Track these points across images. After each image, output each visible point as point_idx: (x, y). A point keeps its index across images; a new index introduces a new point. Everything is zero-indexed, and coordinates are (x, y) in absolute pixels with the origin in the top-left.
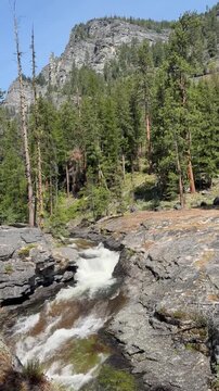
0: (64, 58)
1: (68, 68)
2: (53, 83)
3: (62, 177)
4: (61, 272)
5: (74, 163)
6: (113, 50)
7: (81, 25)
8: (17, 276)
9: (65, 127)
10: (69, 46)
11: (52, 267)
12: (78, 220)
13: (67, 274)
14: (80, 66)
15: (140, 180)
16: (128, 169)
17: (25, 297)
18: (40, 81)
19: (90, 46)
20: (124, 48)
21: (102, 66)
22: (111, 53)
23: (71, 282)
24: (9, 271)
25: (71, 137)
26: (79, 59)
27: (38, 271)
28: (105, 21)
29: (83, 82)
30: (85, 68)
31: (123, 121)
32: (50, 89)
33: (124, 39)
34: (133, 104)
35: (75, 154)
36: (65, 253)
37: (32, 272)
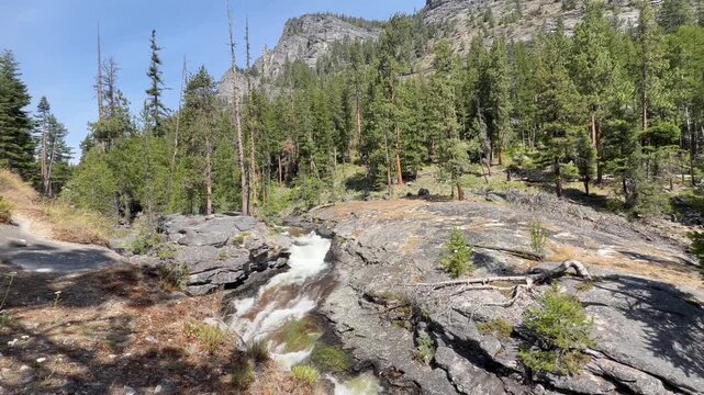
0: (276, 51)
1: (282, 61)
2: (267, 75)
3: (274, 167)
4: (274, 259)
5: (287, 153)
6: (326, 45)
7: (294, 19)
8: (231, 262)
9: (278, 117)
10: (282, 39)
11: (265, 254)
12: (290, 209)
13: (280, 261)
14: (293, 60)
15: (352, 171)
16: (340, 160)
17: (239, 282)
18: (253, 72)
19: (303, 40)
20: (336, 44)
21: (314, 60)
22: (323, 48)
23: (284, 268)
24: (223, 257)
25: (284, 127)
26: (292, 53)
27: (251, 257)
28: (318, 17)
29: (296, 75)
30: (297, 62)
31: (335, 114)
32: (263, 81)
33: (337, 36)
34: (345, 98)
35: (288, 145)
36: (278, 241)
37: (245, 258)
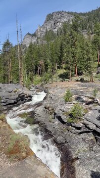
0: (43, 27)
1: (45, 31)
2: (39, 36)
3: (36, 70)
4: (27, 97)
5: (41, 65)
6: (61, 24)
7: (50, 14)
8: (13, 97)
10: (45, 22)
11: (24, 96)
13: (29, 98)
14: (48, 30)
15: (62, 71)
17: (15, 103)
18: (34, 35)
19: (52, 22)
20: (65, 23)
21: (56, 30)
22: (60, 25)
23: (30, 100)
24: (11, 96)
25: (40, 56)
26: (48, 28)
27: (19, 96)
28: (59, 13)
29: (49, 36)
30: (50, 30)
31: (57, 52)
32: (38, 38)
33: (65, 20)
35: (41, 62)
37: (17, 96)
